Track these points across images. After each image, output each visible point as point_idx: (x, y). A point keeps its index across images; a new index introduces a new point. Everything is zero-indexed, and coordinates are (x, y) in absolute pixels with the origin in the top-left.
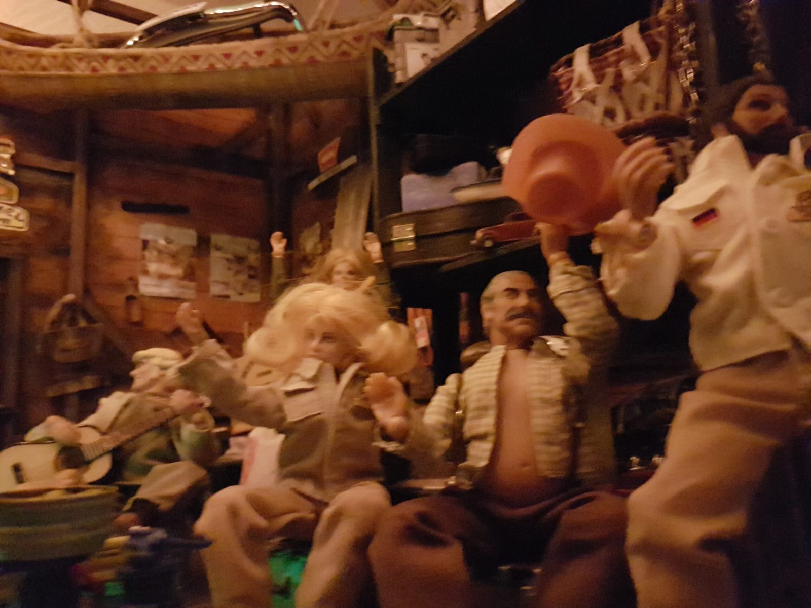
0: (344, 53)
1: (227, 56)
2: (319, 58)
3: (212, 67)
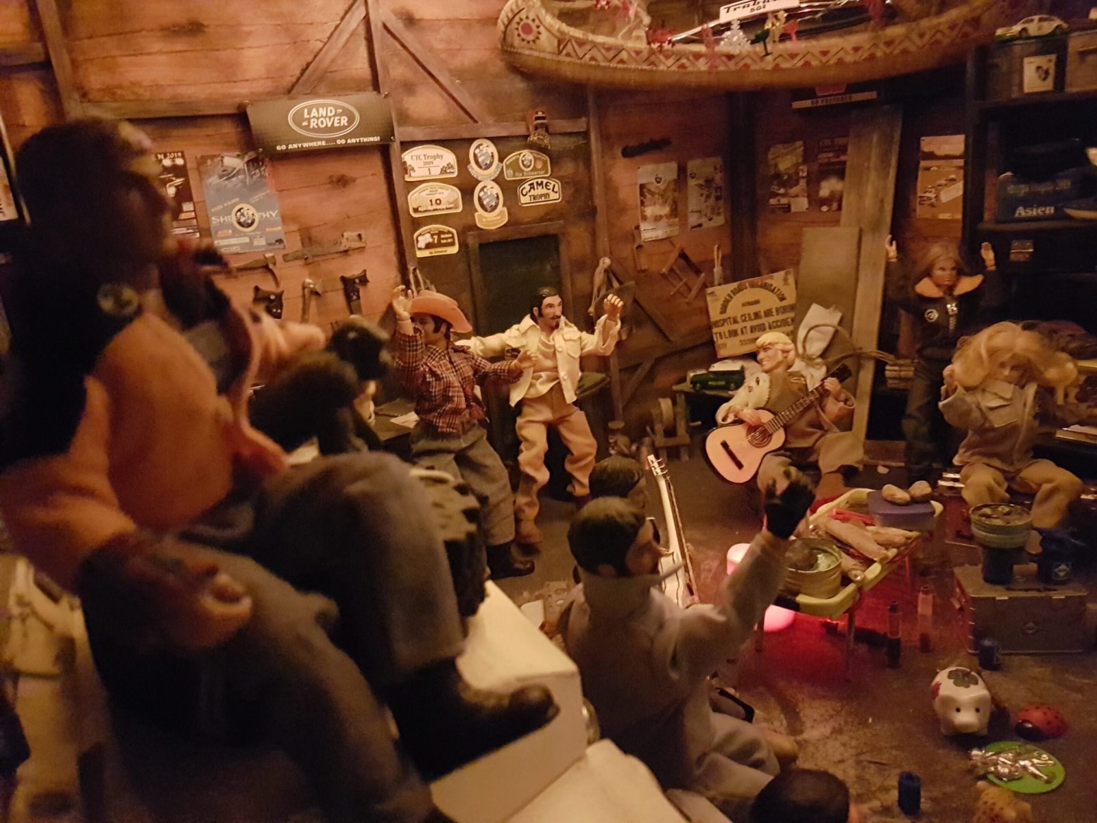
0: (937, 42)
1: (824, 53)
2: (913, 49)
3: (807, 64)
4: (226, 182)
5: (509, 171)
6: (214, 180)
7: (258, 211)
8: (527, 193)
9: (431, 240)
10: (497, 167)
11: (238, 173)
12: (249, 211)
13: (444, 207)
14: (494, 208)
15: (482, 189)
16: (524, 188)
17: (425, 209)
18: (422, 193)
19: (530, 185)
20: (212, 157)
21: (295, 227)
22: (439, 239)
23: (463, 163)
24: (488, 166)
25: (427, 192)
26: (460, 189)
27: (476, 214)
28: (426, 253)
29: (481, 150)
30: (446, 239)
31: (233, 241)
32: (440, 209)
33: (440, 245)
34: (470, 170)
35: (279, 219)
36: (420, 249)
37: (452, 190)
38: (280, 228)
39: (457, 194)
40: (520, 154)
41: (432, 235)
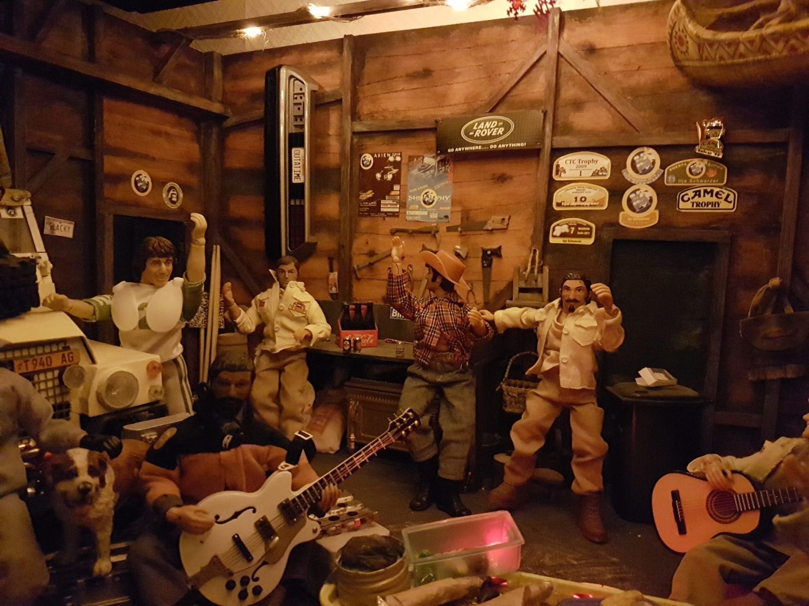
4: (422, 174)
5: (670, 178)
6: (415, 172)
7: (438, 195)
8: (689, 199)
9: (567, 231)
10: (656, 173)
11: (431, 168)
12: (432, 194)
13: (588, 204)
14: (643, 210)
15: (634, 192)
16: (687, 194)
17: (568, 204)
18: (568, 191)
19: (696, 192)
20: (418, 157)
21: (459, 209)
22: (576, 230)
23: (618, 167)
24: (645, 172)
25: (574, 190)
26: (608, 190)
27: (621, 214)
28: (560, 241)
29: (640, 157)
30: (584, 231)
31: (417, 213)
32: (583, 206)
33: (575, 235)
34: (624, 174)
35: (450, 202)
36: (555, 236)
37: (600, 190)
38: (449, 208)
39: (604, 193)
40: (687, 163)
41: (570, 227)
